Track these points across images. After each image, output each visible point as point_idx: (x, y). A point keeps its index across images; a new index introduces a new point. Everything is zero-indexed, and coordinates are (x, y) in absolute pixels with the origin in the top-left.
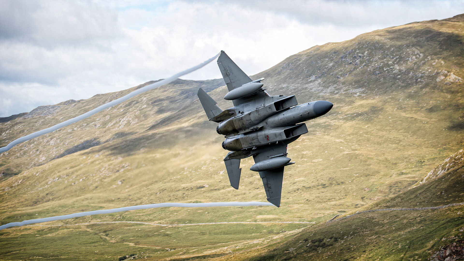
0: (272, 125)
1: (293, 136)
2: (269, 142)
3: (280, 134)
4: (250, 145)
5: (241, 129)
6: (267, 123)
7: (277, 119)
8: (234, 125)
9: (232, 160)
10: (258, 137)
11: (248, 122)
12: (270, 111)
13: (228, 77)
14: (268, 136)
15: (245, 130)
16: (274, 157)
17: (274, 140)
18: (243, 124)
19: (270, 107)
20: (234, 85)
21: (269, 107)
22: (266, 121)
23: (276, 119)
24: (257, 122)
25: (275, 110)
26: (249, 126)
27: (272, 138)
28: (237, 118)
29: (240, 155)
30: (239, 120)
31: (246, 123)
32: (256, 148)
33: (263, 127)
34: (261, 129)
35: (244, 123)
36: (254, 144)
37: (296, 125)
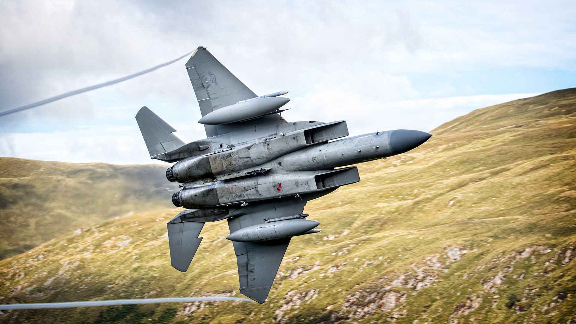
0: (292, 168)
1: (324, 187)
2: (280, 194)
3: (307, 183)
4: (237, 199)
5: (220, 173)
6: (280, 164)
7: (306, 157)
8: (210, 166)
9: (185, 224)
10: (259, 186)
11: (241, 162)
12: (293, 144)
13: (205, 90)
14: (280, 185)
15: (229, 175)
16: (277, 220)
17: (293, 191)
18: (231, 164)
19: (295, 138)
20: (214, 103)
21: (293, 136)
22: (280, 160)
23: (303, 157)
24: (261, 161)
25: (303, 142)
26: (242, 168)
27: (287, 189)
28: (220, 156)
29: (205, 216)
30: (224, 158)
31: (237, 162)
32: (247, 204)
33: (270, 169)
34: (267, 173)
35: (233, 163)
36: (246, 198)
37: (334, 170)
